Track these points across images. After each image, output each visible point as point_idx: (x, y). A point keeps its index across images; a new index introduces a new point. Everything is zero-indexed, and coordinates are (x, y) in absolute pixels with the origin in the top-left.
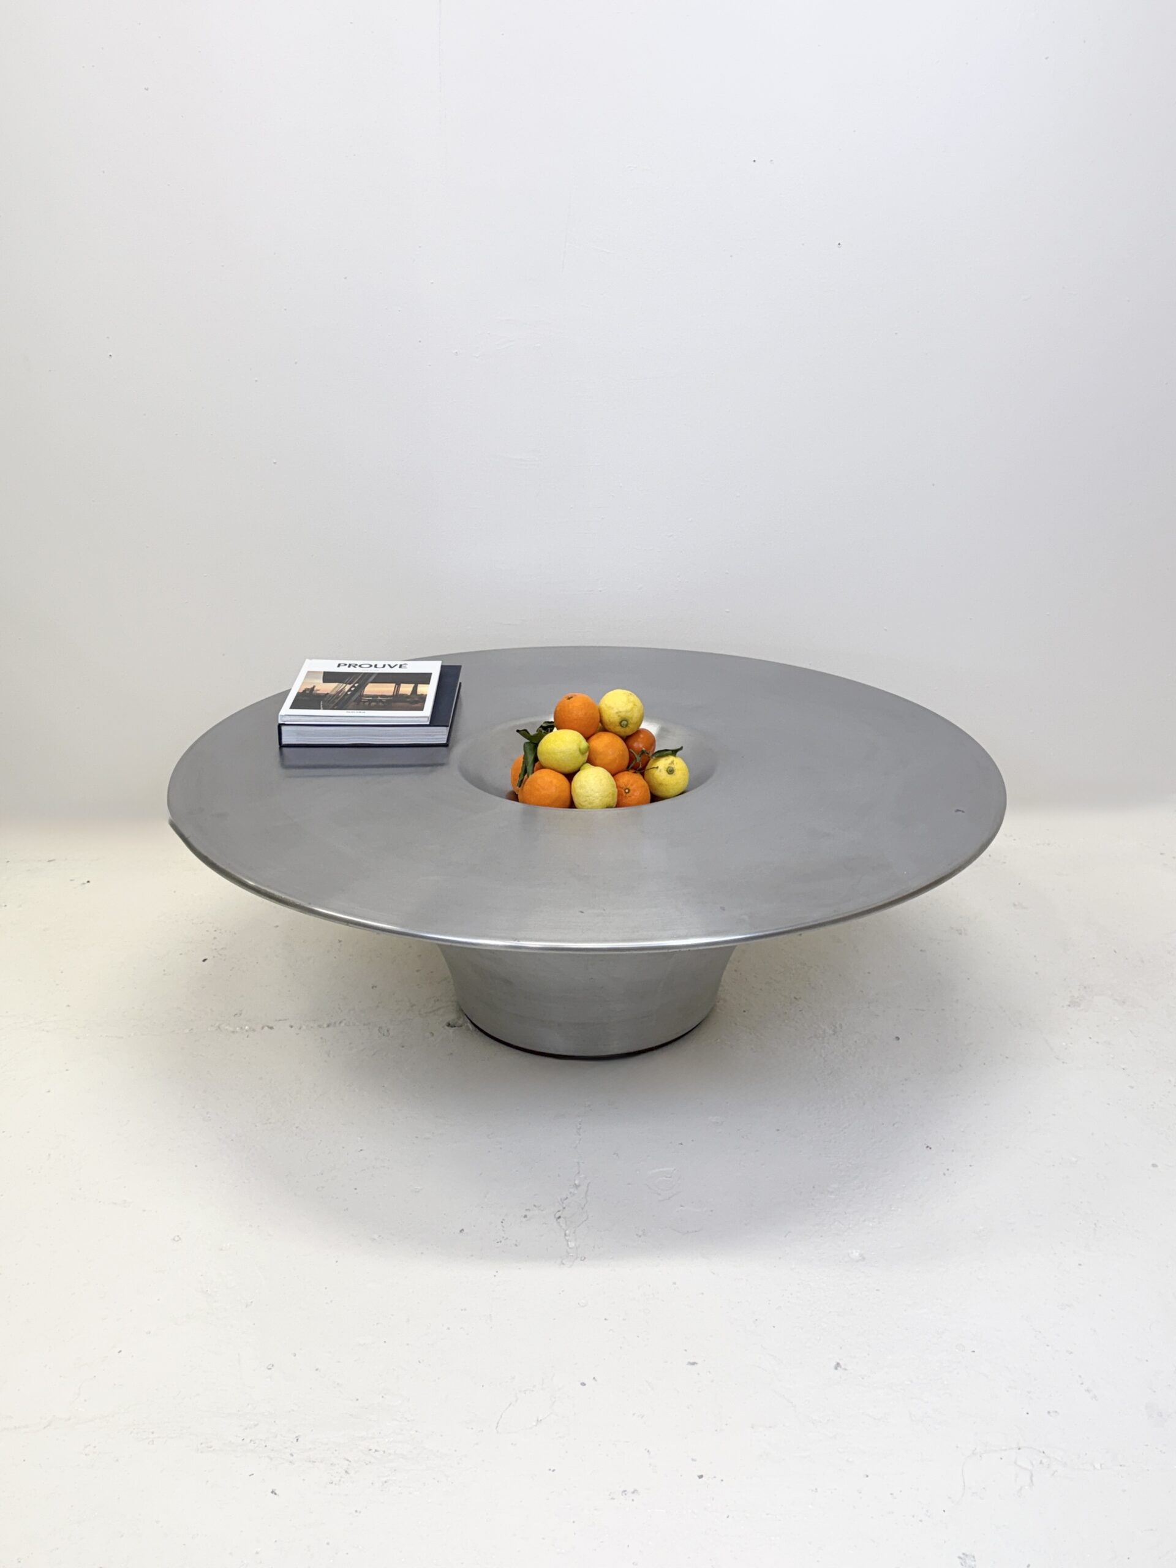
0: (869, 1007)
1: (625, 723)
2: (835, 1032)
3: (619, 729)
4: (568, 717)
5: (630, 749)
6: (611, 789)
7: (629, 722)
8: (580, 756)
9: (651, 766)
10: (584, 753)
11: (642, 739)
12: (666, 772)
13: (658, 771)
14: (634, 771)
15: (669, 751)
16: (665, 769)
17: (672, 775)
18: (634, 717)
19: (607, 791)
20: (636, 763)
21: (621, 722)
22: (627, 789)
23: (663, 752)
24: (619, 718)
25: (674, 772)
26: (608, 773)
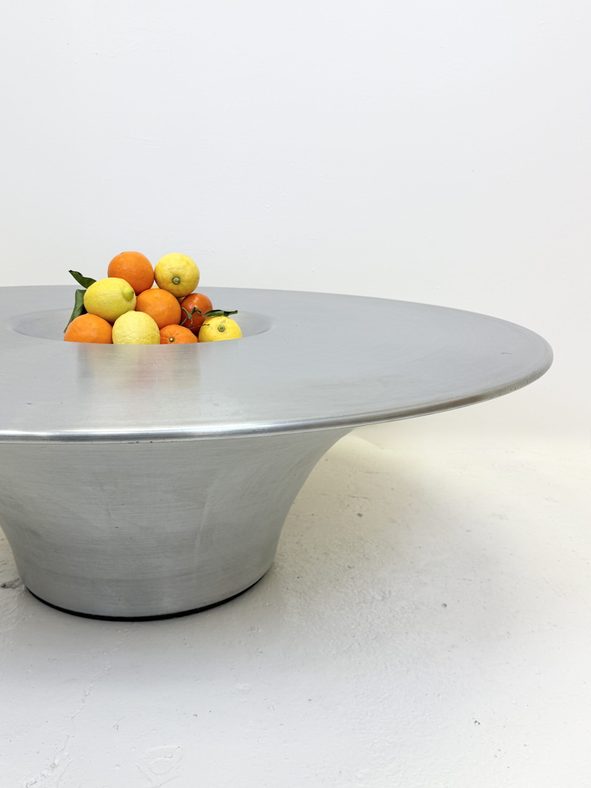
1: (177, 279)
2: (384, 598)
3: (171, 286)
4: (119, 269)
5: (183, 308)
6: (151, 332)
7: (181, 280)
8: (124, 302)
9: (203, 324)
10: (129, 299)
11: (196, 299)
12: (217, 329)
13: (210, 328)
14: (183, 326)
15: (223, 312)
16: (217, 327)
17: (224, 332)
18: (187, 274)
19: (146, 333)
20: (188, 318)
21: (174, 280)
22: (172, 338)
23: (217, 312)
24: (171, 274)
25: (225, 331)
26: (152, 320)
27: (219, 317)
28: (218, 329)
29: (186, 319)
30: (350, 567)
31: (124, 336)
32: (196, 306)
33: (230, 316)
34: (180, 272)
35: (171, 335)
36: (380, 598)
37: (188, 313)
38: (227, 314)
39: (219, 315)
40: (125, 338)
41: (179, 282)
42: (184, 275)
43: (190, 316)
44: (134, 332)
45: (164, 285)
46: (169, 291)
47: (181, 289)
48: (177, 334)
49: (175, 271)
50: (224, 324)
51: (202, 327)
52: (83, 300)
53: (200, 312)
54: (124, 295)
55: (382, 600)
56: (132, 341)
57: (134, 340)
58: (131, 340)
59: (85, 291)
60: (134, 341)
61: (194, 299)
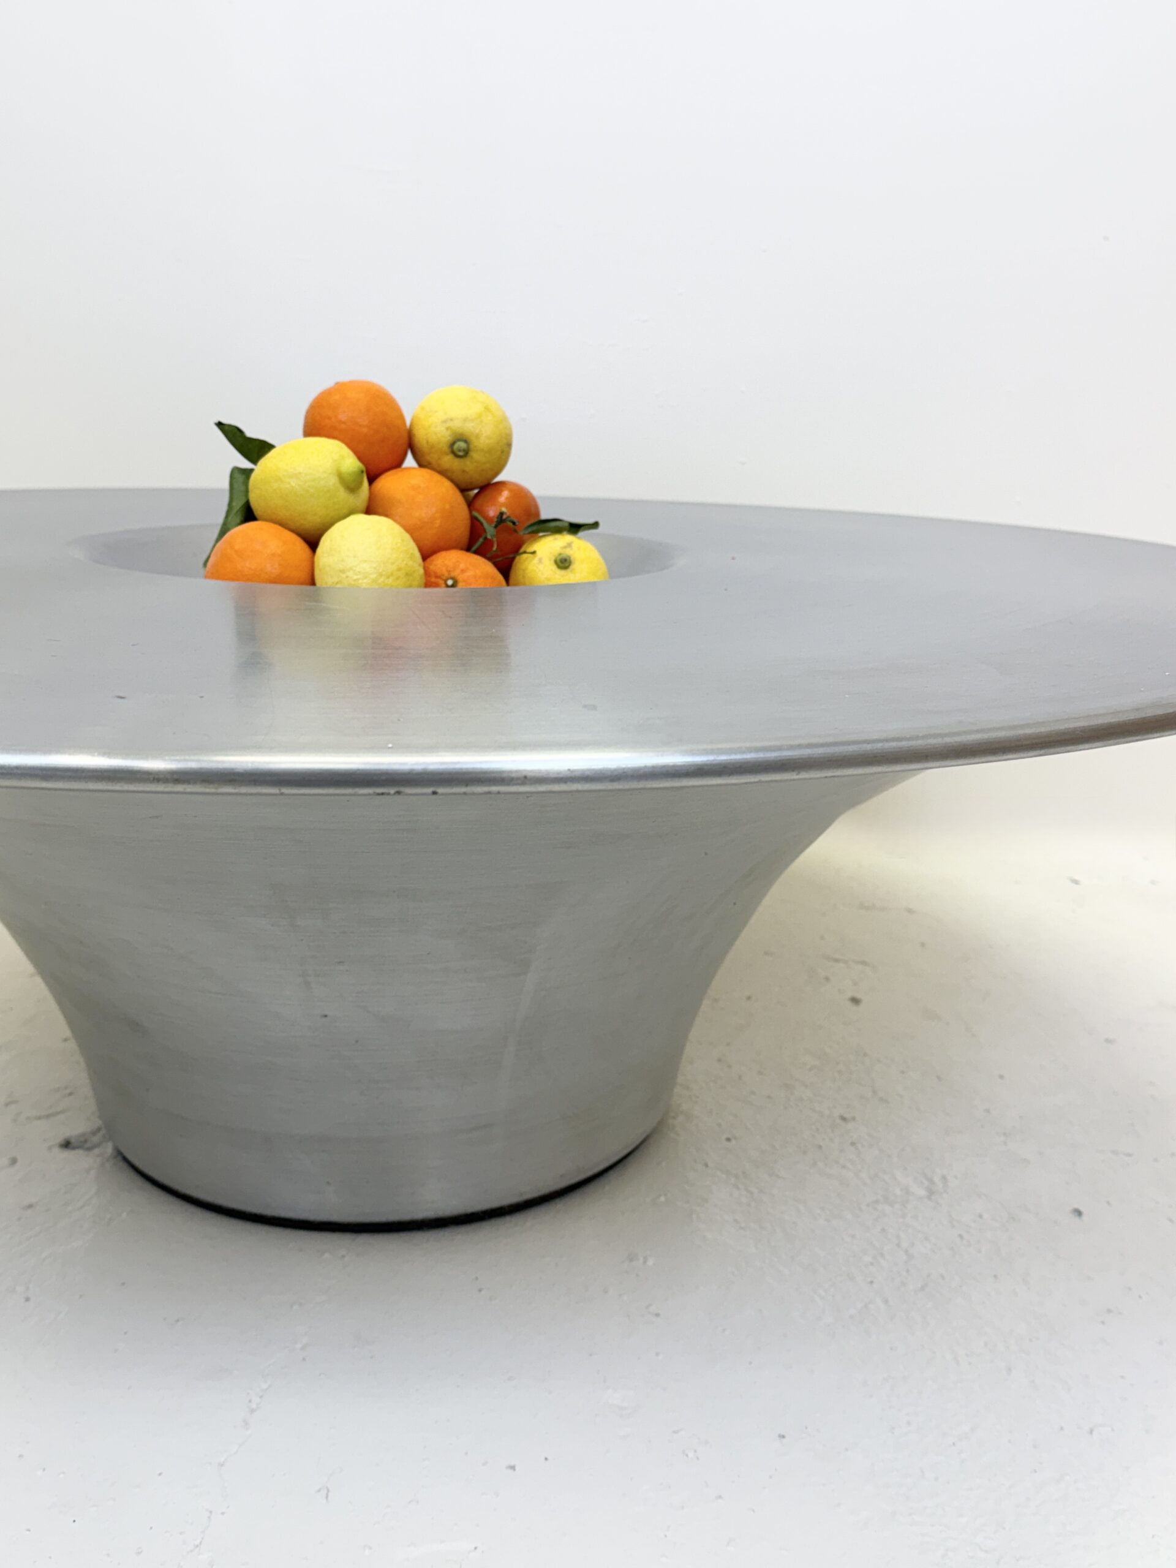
0: (1005, 1143)
1: (462, 445)
2: (931, 1193)
3: (448, 461)
4: (329, 418)
5: (476, 514)
6: (405, 562)
7: (472, 446)
8: (342, 494)
9: (522, 550)
10: (352, 488)
11: (504, 496)
12: (552, 562)
13: (536, 561)
14: (477, 552)
15: (567, 525)
16: (553, 558)
17: (568, 570)
18: (484, 435)
19: (393, 563)
20: (486, 538)
21: (456, 446)
22: (452, 578)
23: (553, 524)
24: (448, 433)
25: (571, 567)
26: (407, 536)
27: (558, 536)
28: (556, 562)
29: (481, 540)
30: (844, 1119)
31: (343, 571)
32: (504, 509)
33: (581, 534)
34: (469, 428)
35: (449, 572)
36: (922, 1192)
37: (485, 524)
38: (575, 528)
39: (558, 531)
40: (344, 576)
41: (466, 453)
42: (477, 436)
43: (490, 531)
44: (366, 561)
45: (432, 458)
46: (443, 473)
47: (470, 468)
48: (463, 571)
49: (457, 425)
50: (568, 552)
51: (518, 558)
52: (247, 491)
53: (514, 523)
54: (341, 477)
55: (929, 1198)
56: (360, 581)
57: (365, 581)
58: (358, 579)
59: (251, 471)
60: (364, 583)
61: (500, 494)
